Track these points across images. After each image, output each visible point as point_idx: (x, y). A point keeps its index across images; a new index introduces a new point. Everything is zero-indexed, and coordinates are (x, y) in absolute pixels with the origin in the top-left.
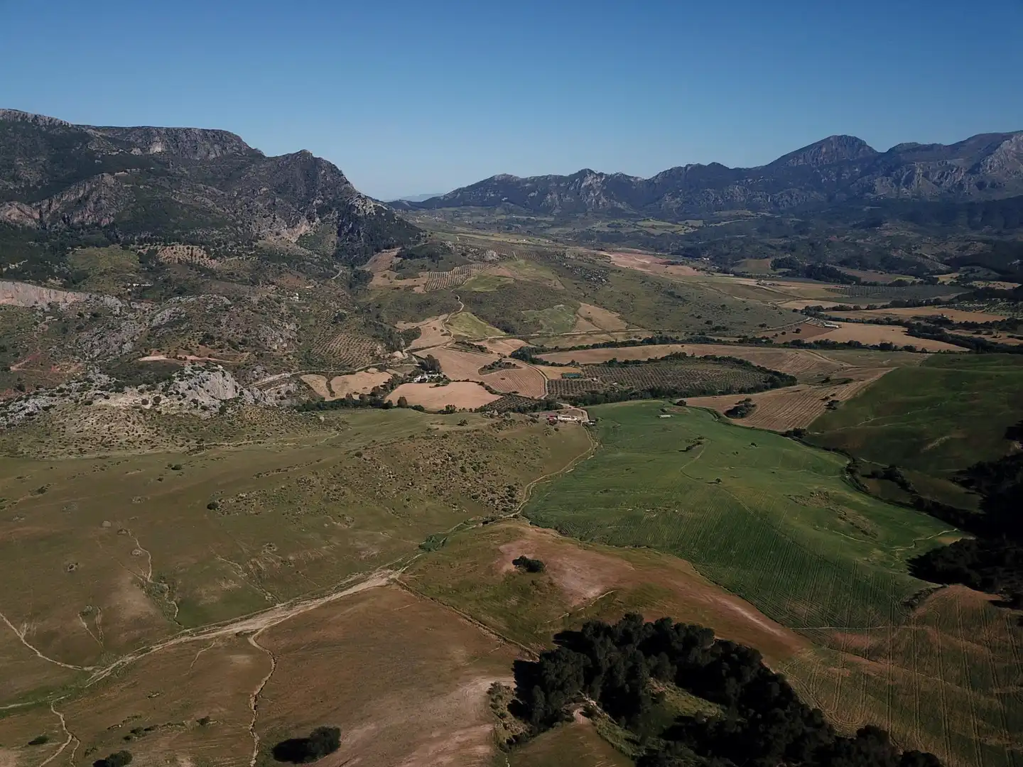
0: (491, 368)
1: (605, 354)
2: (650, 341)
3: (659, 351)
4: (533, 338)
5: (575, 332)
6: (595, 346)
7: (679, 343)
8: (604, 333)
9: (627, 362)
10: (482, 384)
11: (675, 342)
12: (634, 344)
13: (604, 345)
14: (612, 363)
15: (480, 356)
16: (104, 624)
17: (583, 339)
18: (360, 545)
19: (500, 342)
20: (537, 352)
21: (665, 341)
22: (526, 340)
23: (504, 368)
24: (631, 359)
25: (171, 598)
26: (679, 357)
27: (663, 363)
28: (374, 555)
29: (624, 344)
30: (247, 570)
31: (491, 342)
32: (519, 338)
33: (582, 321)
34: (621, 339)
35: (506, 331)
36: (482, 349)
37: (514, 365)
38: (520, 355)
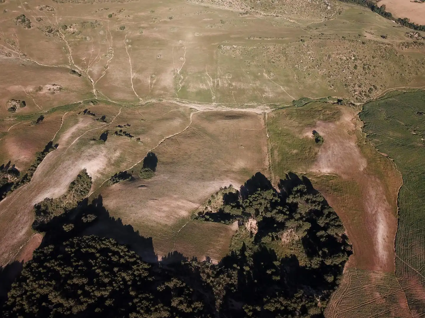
16: (155, 84)
18: (267, 89)
25: (181, 83)
28: (269, 97)
30: (214, 82)
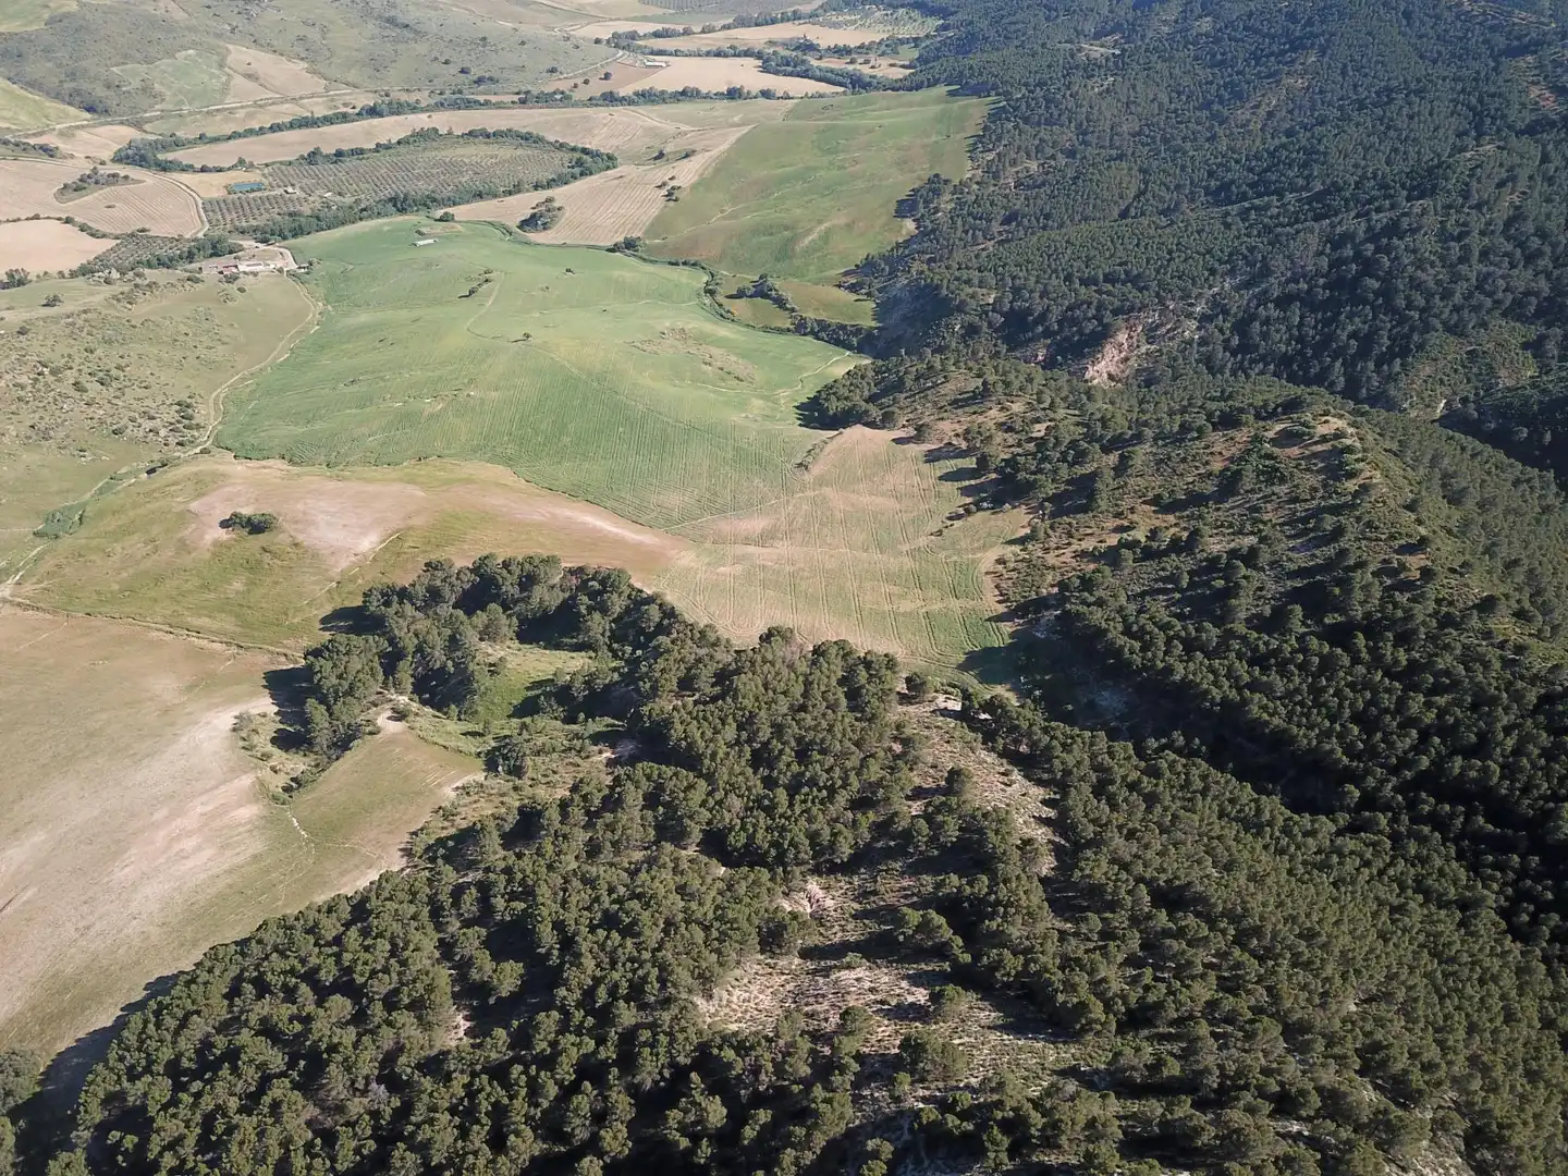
0: (80, 186)
1: (297, 143)
2: (373, 112)
3: (391, 128)
4: (149, 120)
5: (230, 102)
6: (275, 128)
7: (423, 110)
8: (286, 101)
9: (339, 154)
10: (68, 221)
11: (414, 109)
12: (344, 118)
13: (291, 126)
14: (313, 157)
15: (45, 165)
17: (250, 116)
19: (82, 134)
20: (165, 148)
21: (398, 109)
22: (138, 125)
23: (108, 184)
24: (345, 147)
26: (426, 136)
27: (402, 149)
29: (328, 120)
31: (62, 134)
32: (122, 123)
33: (238, 80)
34: (320, 112)
35: (90, 109)
36: (48, 151)
37: (126, 177)
38: (136, 157)
